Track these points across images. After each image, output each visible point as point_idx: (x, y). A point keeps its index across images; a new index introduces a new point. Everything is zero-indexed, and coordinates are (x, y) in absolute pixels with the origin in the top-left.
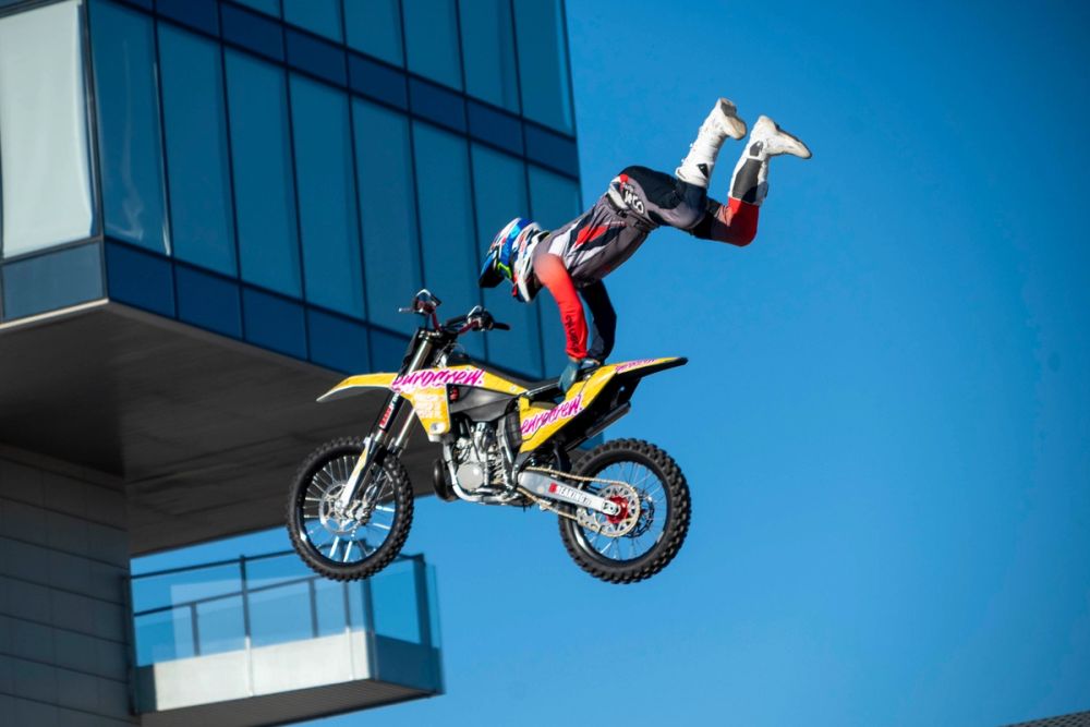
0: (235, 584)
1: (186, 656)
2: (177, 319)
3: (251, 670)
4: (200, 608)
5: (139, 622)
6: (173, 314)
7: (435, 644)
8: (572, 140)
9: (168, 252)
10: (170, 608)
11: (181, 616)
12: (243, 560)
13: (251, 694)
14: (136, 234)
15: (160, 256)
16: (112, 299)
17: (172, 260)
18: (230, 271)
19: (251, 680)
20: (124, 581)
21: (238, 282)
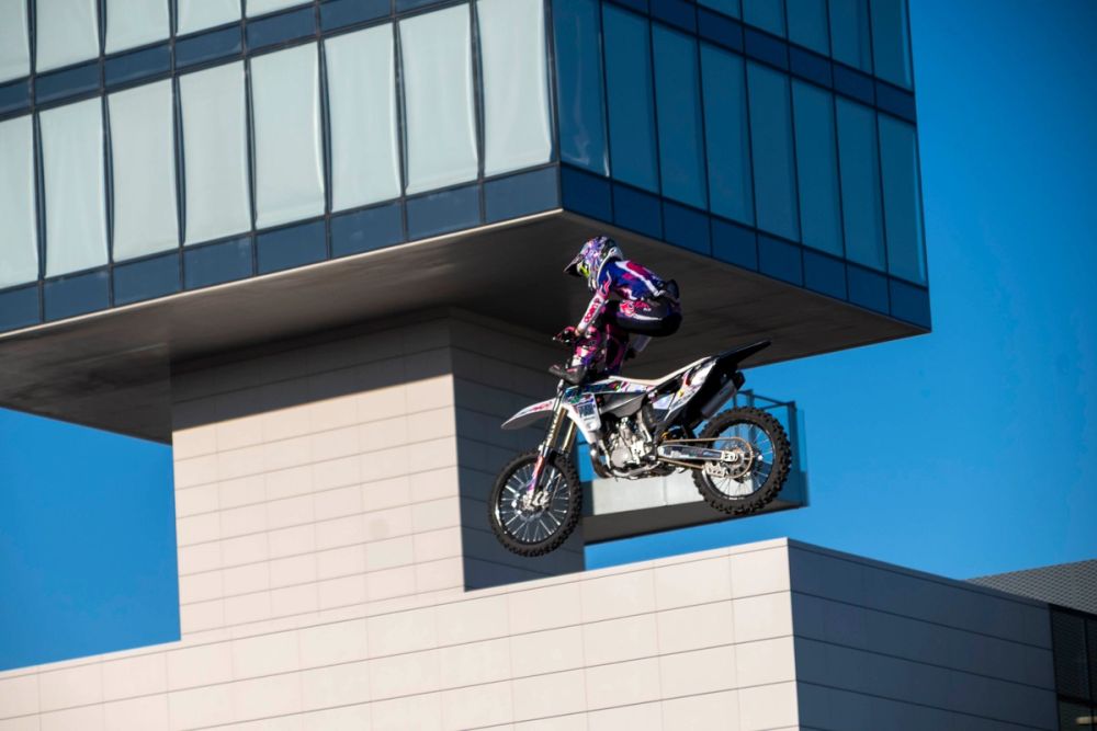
2: (613, 223)
3: (665, 487)
5: (580, 450)
6: (611, 219)
7: (803, 469)
8: (911, 94)
9: (608, 174)
13: (664, 504)
14: (583, 161)
15: (602, 177)
16: (565, 209)
17: (610, 180)
18: (653, 188)
19: (665, 494)
21: (660, 198)
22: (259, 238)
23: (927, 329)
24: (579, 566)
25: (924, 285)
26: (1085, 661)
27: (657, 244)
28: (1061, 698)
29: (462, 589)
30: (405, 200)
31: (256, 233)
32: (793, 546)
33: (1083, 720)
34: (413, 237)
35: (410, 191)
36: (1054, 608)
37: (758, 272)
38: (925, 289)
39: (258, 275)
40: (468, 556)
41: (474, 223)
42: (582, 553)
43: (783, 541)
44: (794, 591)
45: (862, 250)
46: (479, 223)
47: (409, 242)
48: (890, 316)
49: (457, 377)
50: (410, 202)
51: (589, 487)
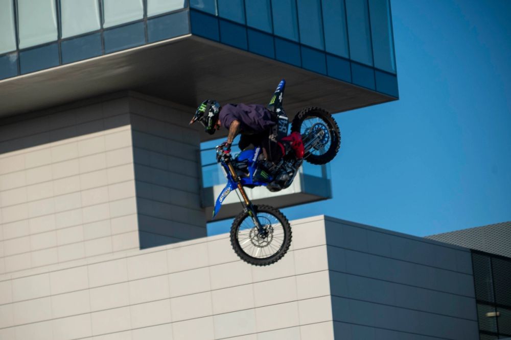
2: (220, 42)
5: (204, 169)
6: (218, 40)
9: (217, 15)
13: (251, 199)
14: (200, 6)
15: (213, 16)
16: (193, 34)
17: (218, 18)
18: (242, 22)
19: (252, 193)
20: (198, 152)
21: (245, 27)
22: (21, 54)
23: (394, 97)
24: (204, 234)
25: (394, 73)
26: (491, 281)
27: (245, 53)
28: (478, 302)
29: (139, 249)
30: (103, 30)
31: (19, 51)
32: (328, 220)
33: (491, 314)
34: (109, 51)
35: (105, 26)
36: (474, 252)
37: (302, 68)
38: (395, 76)
39: (20, 75)
40: (141, 230)
41: (141, 43)
42: (205, 228)
43: (322, 217)
44: (328, 245)
45: (360, 54)
46: (145, 43)
47: (105, 54)
48: (376, 91)
49: (133, 130)
50: (105, 32)
51: (210, 190)
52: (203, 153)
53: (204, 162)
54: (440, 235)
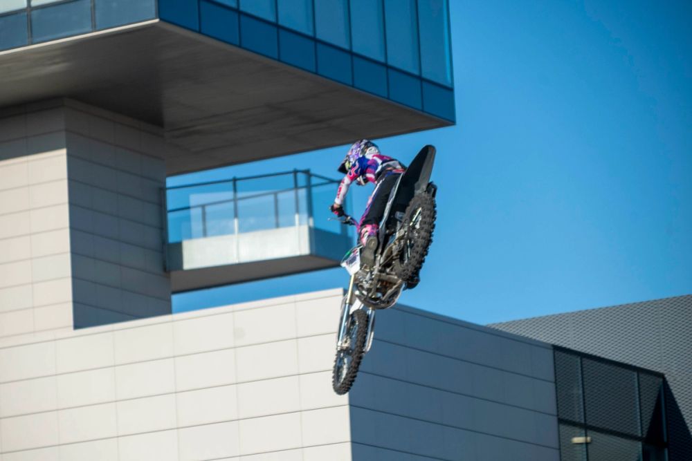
0: (229, 195)
1: (198, 237)
2: (200, 32)
3: (238, 247)
4: (208, 209)
5: (171, 216)
6: (197, 29)
10: (188, 208)
11: (196, 213)
12: (235, 180)
13: (237, 261)
16: (161, 19)
18: (233, 4)
19: (238, 254)
20: (162, 190)
21: (237, 11)
23: (451, 122)
24: (167, 310)
25: (450, 86)
26: (581, 392)
27: (236, 49)
28: (561, 421)
29: (72, 328)
30: (30, 8)
33: (578, 440)
34: (38, 40)
35: (34, 3)
36: (557, 348)
37: (316, 73)
38: (450, 90)
40: (77, 302)
41: (85, 30)
42: (169, 301)
43: (340, 292)
45: (401, 58)
46: (89, 29)
47: (32, 44)
48: (423, 111)
49: (69, 156)
50: (34, 13)
51: (179, 246)
52: (169, 193)
53: (170, 206)
54: (508, 324)
